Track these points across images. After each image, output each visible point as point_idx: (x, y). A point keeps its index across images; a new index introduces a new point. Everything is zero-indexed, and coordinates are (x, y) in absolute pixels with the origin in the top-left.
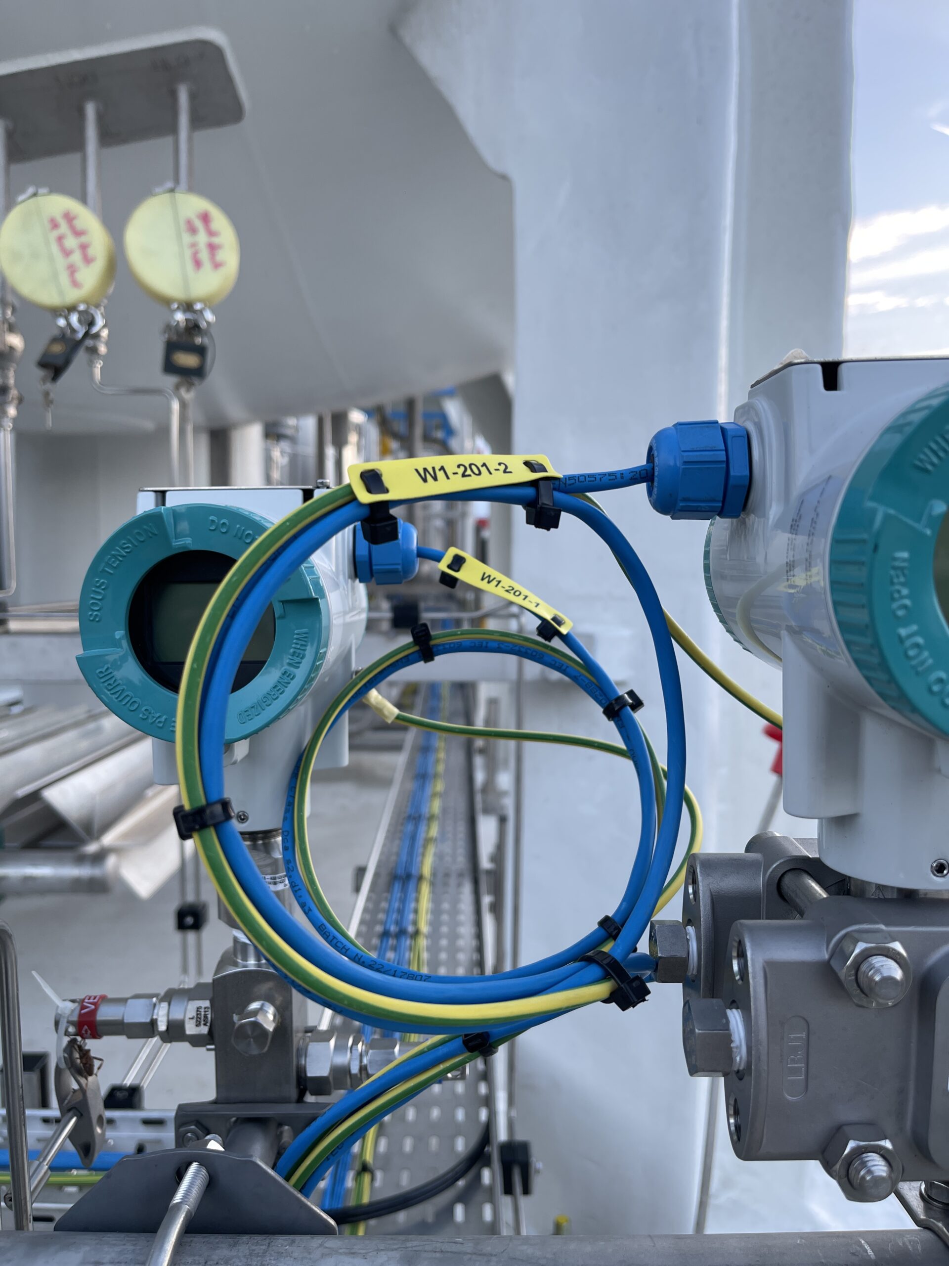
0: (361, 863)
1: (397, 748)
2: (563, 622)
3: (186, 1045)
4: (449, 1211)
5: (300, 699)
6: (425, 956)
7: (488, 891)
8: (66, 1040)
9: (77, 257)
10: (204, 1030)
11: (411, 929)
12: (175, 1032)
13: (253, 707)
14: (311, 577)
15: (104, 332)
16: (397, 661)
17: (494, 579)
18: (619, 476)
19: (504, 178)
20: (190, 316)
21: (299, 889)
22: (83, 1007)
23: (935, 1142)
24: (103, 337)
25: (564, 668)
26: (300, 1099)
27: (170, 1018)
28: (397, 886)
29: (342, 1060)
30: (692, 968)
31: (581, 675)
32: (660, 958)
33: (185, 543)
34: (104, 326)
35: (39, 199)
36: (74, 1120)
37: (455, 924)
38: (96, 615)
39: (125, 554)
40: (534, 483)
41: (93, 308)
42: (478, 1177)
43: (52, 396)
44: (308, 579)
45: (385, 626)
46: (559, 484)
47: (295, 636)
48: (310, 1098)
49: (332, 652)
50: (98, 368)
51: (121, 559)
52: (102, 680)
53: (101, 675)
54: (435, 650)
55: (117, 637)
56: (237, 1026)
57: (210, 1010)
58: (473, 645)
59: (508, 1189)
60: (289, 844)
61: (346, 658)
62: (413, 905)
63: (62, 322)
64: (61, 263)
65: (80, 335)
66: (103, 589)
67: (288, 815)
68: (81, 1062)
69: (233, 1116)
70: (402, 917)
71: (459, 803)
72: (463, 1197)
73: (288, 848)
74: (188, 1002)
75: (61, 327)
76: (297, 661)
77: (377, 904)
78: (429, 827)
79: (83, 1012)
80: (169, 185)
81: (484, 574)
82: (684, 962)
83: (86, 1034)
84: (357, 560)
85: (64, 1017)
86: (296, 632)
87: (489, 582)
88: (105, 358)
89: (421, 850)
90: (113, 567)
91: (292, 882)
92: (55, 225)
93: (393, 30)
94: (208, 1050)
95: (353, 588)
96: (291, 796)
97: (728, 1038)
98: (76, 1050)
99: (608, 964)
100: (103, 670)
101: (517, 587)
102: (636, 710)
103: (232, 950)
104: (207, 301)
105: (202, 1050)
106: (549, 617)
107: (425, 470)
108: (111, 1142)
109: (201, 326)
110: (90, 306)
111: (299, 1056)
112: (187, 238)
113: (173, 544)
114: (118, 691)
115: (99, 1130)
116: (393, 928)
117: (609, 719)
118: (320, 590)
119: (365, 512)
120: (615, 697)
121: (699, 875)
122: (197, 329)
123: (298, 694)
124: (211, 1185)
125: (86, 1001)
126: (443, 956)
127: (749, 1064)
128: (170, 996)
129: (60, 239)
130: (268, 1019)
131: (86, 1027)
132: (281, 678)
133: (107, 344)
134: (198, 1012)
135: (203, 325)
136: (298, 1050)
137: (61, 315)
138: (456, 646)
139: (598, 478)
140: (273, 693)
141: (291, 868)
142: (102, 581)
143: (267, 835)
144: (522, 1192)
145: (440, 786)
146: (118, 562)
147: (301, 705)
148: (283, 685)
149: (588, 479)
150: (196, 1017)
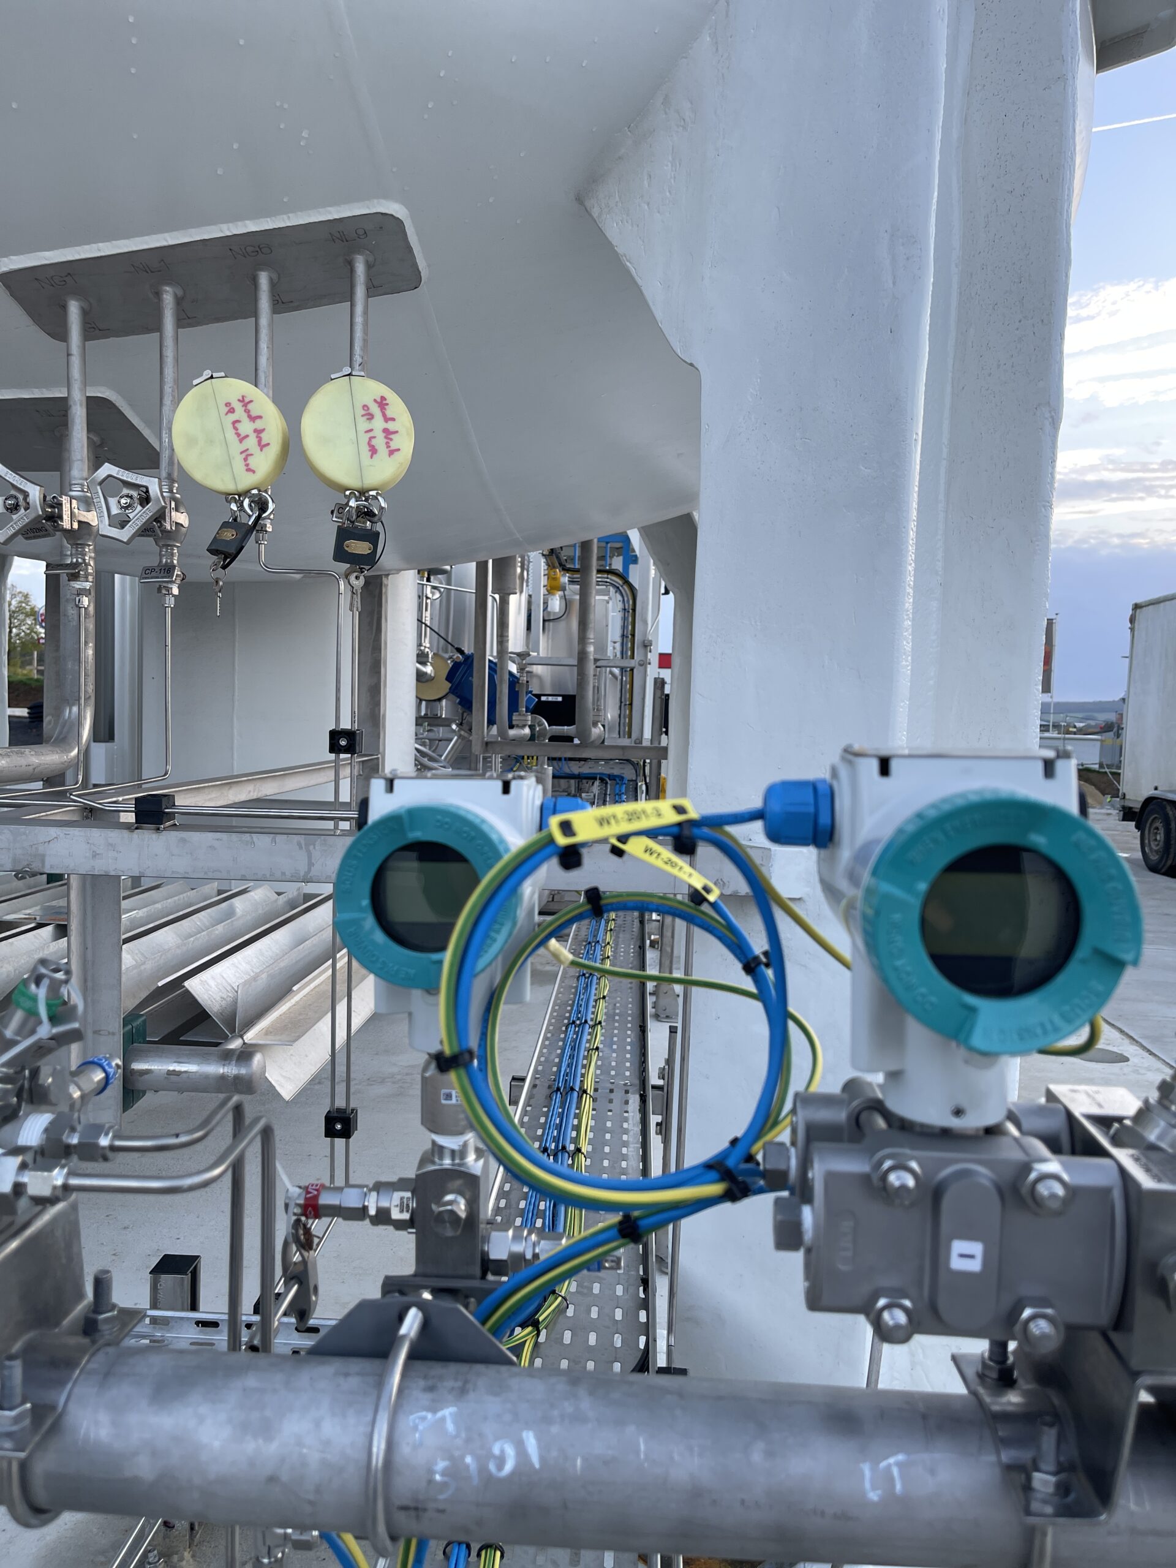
0: (519, 1072)
2: (711, 891)
3: (391, 1228)
7: (655, 1111)
8: (294, 1218)
9: (251, 443)
10: (406, 1216)
11: (571, 1147)
12: (382, 1217)
16: (573, 917)
17: (655, 851)
19: (692, 365)
20: (363, 502)
22: (308, 1193)
23: (943, 1304)
25: (710, 928)
26: (483, 1277)
27: (379, 1205)
29: (518, 1248)
30: (791, 1178)
31: (725, 936)
32: (770, 1168)
35: (215, 382)
36: (296, 1287)
38: (348, 889)
40: (679, 824)
41: (265, 493)
43: (222, 582)
48: (490, 1277)
50: (263, 545)
54: (604, 908)
56: (436, 1213)
57: (411, 1201)
63: (234, 508)
64: (236, 447)
65: (252, 520)
68: (304, 1238)
70: (561, 1134)
73: (483, 1067)
74: (393, 1193)
75: (232, 512)
78: (593, 1034)
79: (307, 1196)
80: (345, 370)
81: (647, 847)
82: (785, 1174)
83: (310, 1215)
85: (293, 1200)
87: (651, 854)
89: (583, 1061)
92: (230, 409)
93: (580, 200)
94: (410, 1233)
97: (800, 1227)
98: (301, 1228)
99: (724, 1171)
102: (769, 968)
103: (430, 1151)
104: (381, 488)
105: (403, 1233)
106: (699, 887)
107: (602, 818)
109: (374, 512)
110: (262, 491)
111: (483, 1242)
112: (364, 425)
115: (314, 1298)
117: (746, 975)
120: (752, 956)
122: (369, 515)
124: (426, 1326)
125: (310, 1188)
127: (813, 1242)
128: (379, 1187)
129: (235, 423)
130: (461, 1207)
131: (310, 1209)
134: (402, 1202)
135: (376, 511)
136: (482, 1237)
137: (232, 500)
150: (400, 1205)
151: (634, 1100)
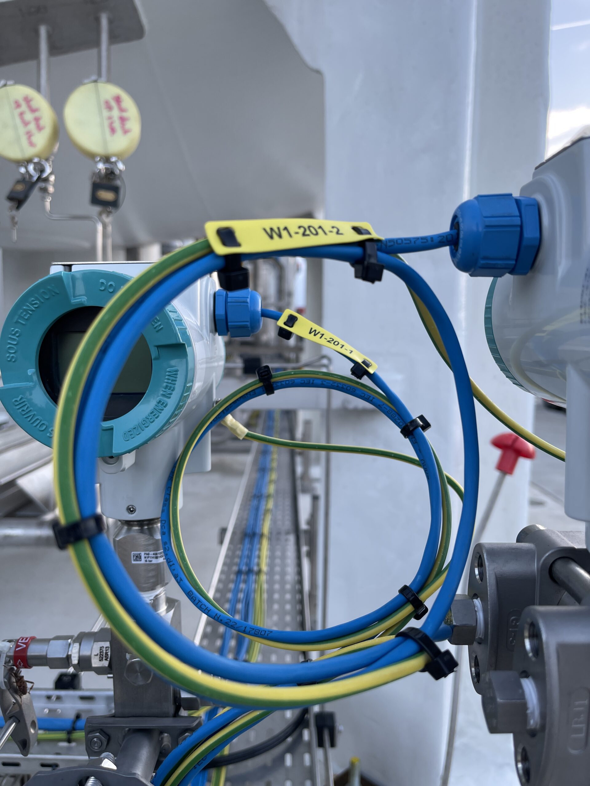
0: (224, 525)
1: (246, 451)
2: (371, 364)
3: (93, 674)
4: (281, 759)
5: (172, 422)
6: (265, 586)
7: (305, 544)
8: (6, 669)
9: (32, 127)
10: (106, 663)
11: (256, 568)
12: (84, 665)
13: (134, 428)
14: (179, 327)
15: (51, 177)
16: (247, 394)
17: (319, 332)
18: (429, 239)
19: (318, 72)
20: (108, 166)
21: (173, 564)
22: (17, 646)
24: (51, 181)
25: (371, 399)
26: (176, 714)
27: (81, 654)
28: (247, 541)
30: (479, 633)
31: (384, 404)
32: (455, 626)
33: (81, 301)
34: (51, 174)
35: (8, 88)
36: (14, 724)
37: (284, 565)
38: (13, 357)
39: (34, 309)
40: (361, 244)
41: (44, 160)
42: (301, 735)
43: (16, 219)
44: (177, 329)
45: (239, 372)
46: (381, 245)
47: (167, 373)
48: (184, 713)
49: (198, 386)
50: (48, 202)
51: (31, 313)
52: (18, 407)
53: (17, 403)
54: (275, 385)
55: (29, 374)
56: (129, 662)
57: (110, 649)
58: (303, 382)
59: (321, 744)
60: (166, 530)
61: (209, 392)
62: (257, 553)
63: (23, 170)
64: (22, 130)
65: (35, 179)
66: (17, 337)
67: (165, 508)
68: (17, 685)
69: (127, 727)
70: (250, 561)
71: (286, 485)
72: (291, 749)
73: (166, 532)
74: (94, 643)
75: (22, 173)
76: (169, 393)
77: (234, 552)
78: (267, 501)
79: (17, 649)
80: (94, 77)
81: (311, 329)
82: (473, 629)
83: (20, 665)
84: (216, 318)
85: (4, 653)
86: (168, 370)
87: (315, 335)
88: (53, 195)
89: (262, 517)
90: (25, 319)
91: (168, 559)
92: (18, 105)
94: (109, 678)
95: (214, 340)
96: (167, 494)
97: (524, 706)
98: (13, 676)
99: (420, 639)
100: (18, 399)
101: (336, 338)
102: (425, 430)
104: (119, 156)
105: (104, 677)
106: (360, 361)
107: (272, 229)
108: (59, 711)
109: (116, 173)
110: (42, 160)
112: (106, 113)
113: (72, 301)
114: (30, 416)
115: (32, 731)
116: (244, 568)
117: (405, 437)
118: (188, 339)
119: (220, 263)
120: (409, 421)
121: (486, 561)
122: (113, 175)
123: (170, 418)
125: (20, 641)
126: (277, 586)
127: (543, 727)
128: (81, 638)
129: (21, 114)
131: (19, 660)
132: (156, 406)
133: (54, 186)
134: (101, 651)
135: (117, 172)
137: (22, 165)
138: (290, 383)
139: (413, 241)
140: (151, 417)
141: (167, 548)
142: (16, 330)
143: (151, 522)
144: (330, 745)
145: (274, 476)
146: (28, 315)
147: (175, 426)
148: (158, 411)
149: (404, 242)
150: (99, 654)
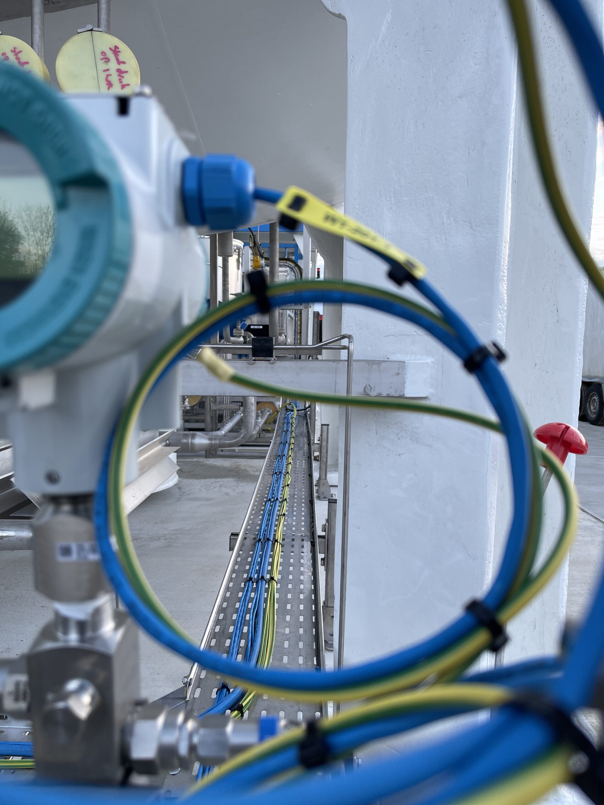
0: (235, 530)
1: (261, 456)
2: (418, 263)
7: (321, 551)
10: (23, 705)
11: (268, 577)
17: (339, 221)
29: (170, 738)
37: (298, 574)
54: (273, 301)
57: (29, 685)
74: (6, 675)
80: (91, 26)
81: (326, 213)
87: (333, 225)
102: (499, 362)
103: (51, 623)
106: (401, 258)
111: (124, 734)
112: (102, 66)
120: (476, 348)
126: (289, 596)
134: (17, 687)
136: (124, 727)
150: (14, 692)
151: (307, 545)
